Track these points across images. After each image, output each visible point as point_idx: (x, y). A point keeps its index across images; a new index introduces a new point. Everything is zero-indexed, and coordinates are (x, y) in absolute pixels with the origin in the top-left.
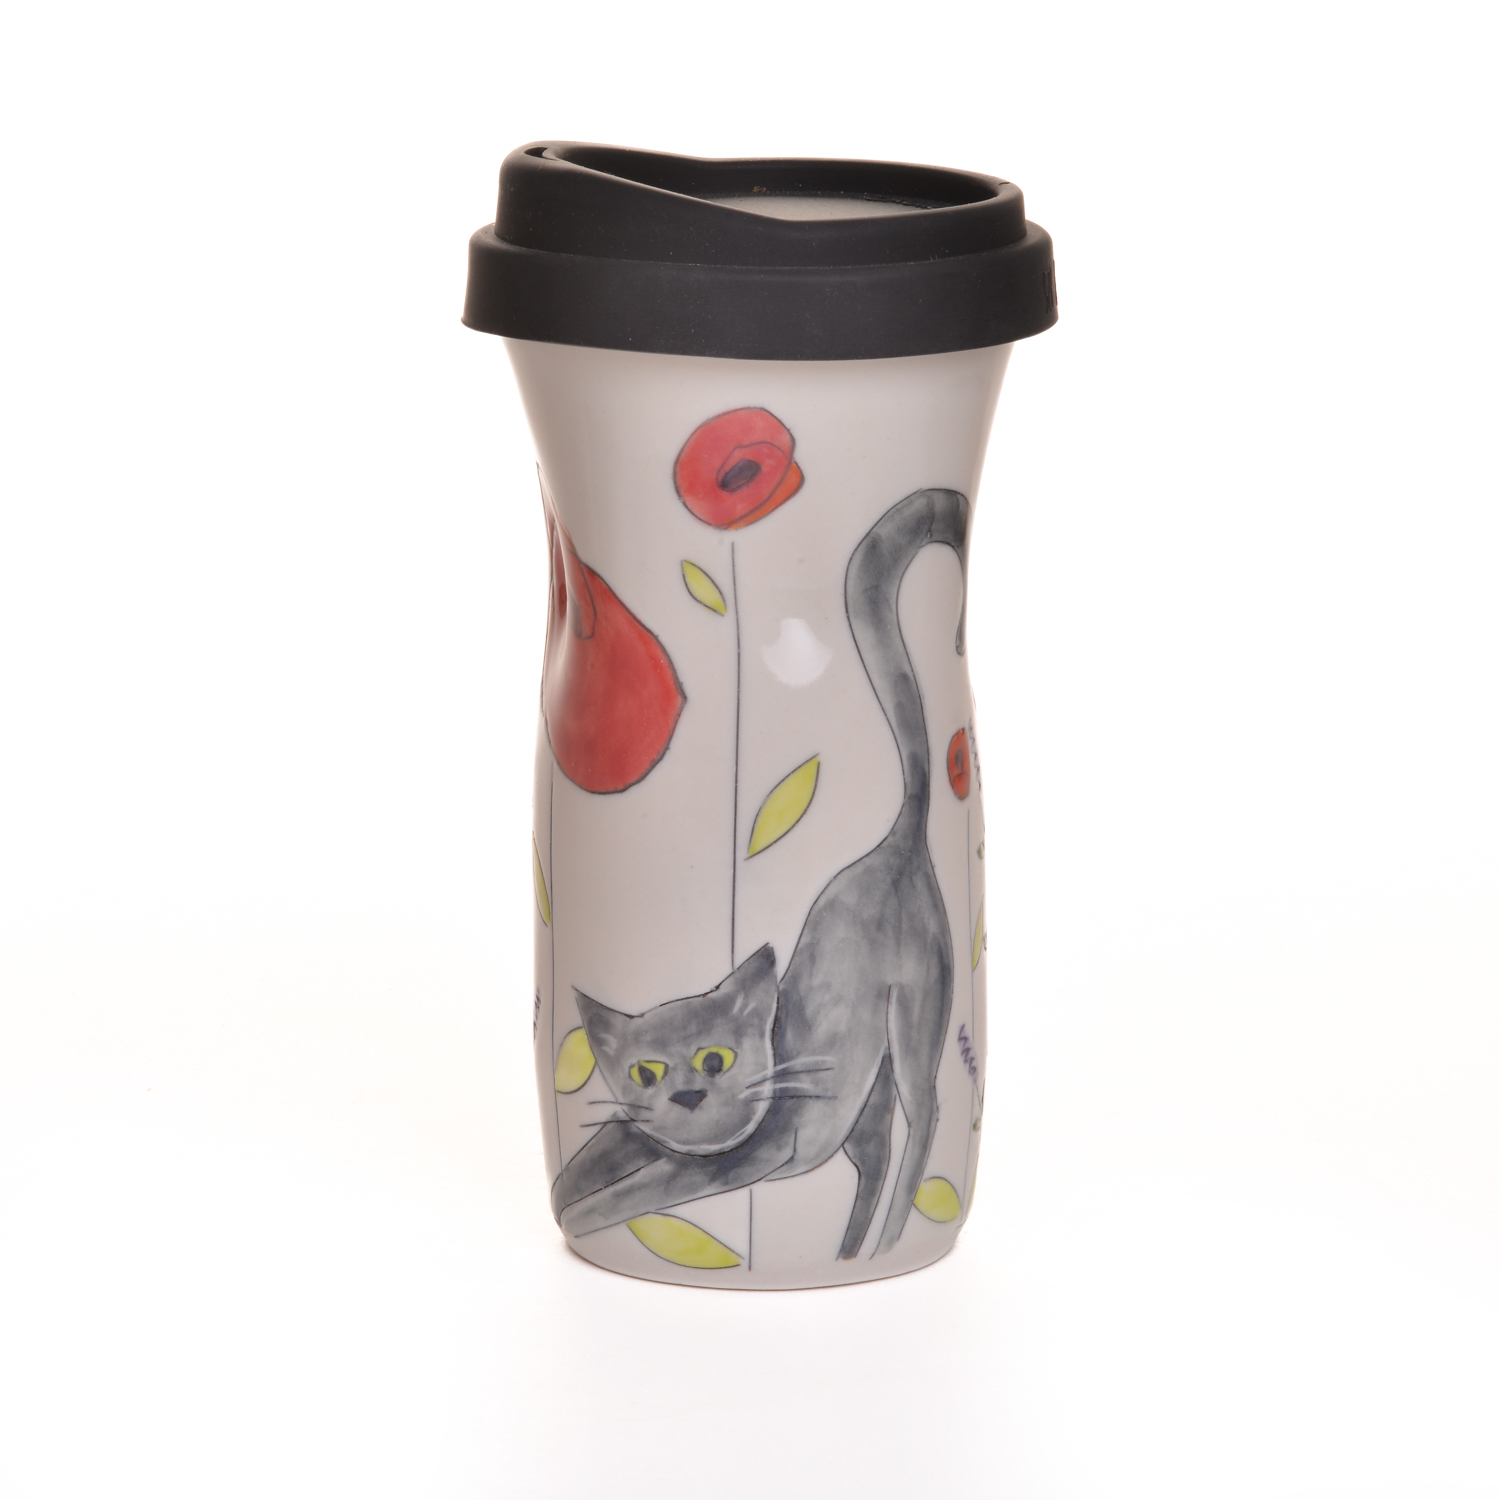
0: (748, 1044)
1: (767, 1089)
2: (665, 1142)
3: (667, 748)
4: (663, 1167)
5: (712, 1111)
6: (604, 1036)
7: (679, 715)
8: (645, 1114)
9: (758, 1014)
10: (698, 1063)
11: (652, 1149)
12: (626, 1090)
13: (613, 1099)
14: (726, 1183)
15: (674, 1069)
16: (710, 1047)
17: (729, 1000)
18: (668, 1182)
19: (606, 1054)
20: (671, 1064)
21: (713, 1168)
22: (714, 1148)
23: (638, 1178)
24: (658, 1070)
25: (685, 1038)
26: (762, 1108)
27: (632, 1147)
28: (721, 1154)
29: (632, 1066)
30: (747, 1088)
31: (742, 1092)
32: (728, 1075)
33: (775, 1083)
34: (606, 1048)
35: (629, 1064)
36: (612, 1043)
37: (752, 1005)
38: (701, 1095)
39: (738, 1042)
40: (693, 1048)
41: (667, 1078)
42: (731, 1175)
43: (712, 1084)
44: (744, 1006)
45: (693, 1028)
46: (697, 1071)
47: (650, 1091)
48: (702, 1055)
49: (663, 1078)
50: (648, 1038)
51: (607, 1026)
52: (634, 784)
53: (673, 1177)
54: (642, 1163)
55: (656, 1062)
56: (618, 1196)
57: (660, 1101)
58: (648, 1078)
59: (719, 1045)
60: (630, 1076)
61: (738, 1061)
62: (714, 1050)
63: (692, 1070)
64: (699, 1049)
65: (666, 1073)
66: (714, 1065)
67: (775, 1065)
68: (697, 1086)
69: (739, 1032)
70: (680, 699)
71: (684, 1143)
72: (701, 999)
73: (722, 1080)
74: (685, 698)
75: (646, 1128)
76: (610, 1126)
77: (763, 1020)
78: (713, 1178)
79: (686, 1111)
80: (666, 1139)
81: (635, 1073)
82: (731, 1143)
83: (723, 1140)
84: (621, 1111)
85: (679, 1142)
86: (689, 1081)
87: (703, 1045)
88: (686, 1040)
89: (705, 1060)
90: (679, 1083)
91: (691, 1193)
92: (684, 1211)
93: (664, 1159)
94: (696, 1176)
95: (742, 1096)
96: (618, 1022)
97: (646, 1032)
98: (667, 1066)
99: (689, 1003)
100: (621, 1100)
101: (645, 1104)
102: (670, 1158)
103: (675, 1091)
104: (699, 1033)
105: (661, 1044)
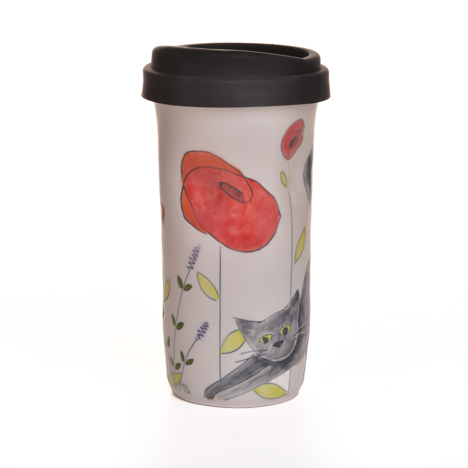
0: (293, 322)
1: (297, 336)
2: (270, 360)
3: (275, 233)
4: (269, 368)
5: (284, 346)
6: (249, 330)
7: (279, 221)
8: (264, 353)
9: (296, 312)
10: (281, 332)
11: (265, 363)
12: (257, 346)
13: (252, 350)
14: (286, 369)
15: (275, 335)
16: (285, 326)
17: (290, 309)
18: (270, 373)
19: (250, 336)
20: (274, 334)
21: (283, 365)
22: (284, 358)
23: (260, 374)
24: (269, 337)
25: (278, 325)
26: (296, 341)
27: (259, 364)
28: (285, 360)
29: (260, 338)
30: (293, 337)
31: (292, 338)
32: (289, 334)
33: (298, 333)
34: (250, 334)
35: (259, 337)
36: (253, 332)
37: (295, 310)
38: (282, 342)
39: (292, 323)
40: (280, 327)
41: (272, 339)
42: (287, 366)
43: (285, 338)
44: (293, 310)
45: (281, 321)
46: (281, 334)
47: (267, 344)
48: (283, 329)
49: (271, 339)
50: (267, 327)
51: (251, 327)
52: (264, 246)
53: (271, 371)
54: (262, 369)
55: (269, 335)
56: (251, 382)
57: (270, 347)
58: (266, 340)
59: (287, 325)
60: (260, 341)
61: (291, 329)
62: (286, 327)
63: (280, 334)
64: (282, 327)
65: (272, 338)
66: (286, 331)
67: (299, 327)
68: (281, 340)
69: (291, 320)
70: (279, 216)
71: (276, 359)
72: (282, 311)
73: (287, 336)
74: (280, 215)
75: (264, 357)
76: (250, 360)
77: (297, 314)
78: (283, 368)
79: (278, 348)
80: (271, 359)
81: (262, 340)
82: (288, 355)
83: (286, 355)
84: (255, 354)
85: (275, 359)
86: (279, 338)
87: (283, 326)
88: (278, 326)
89: (283, 331)
90: (276, 340)
91: (276, 374)
92: (274, 381)
93: (269, 366)
94: (278, 368)
95: (292, 340)
96: (255, 325)
97: (266, 326)
98: (272, 335)
99: (279, 313)
100: (256, 350)
101: (265, 349)
102: (271, 364)
103: (275, 342)
104: (282, 322)
105: (271, 328)
